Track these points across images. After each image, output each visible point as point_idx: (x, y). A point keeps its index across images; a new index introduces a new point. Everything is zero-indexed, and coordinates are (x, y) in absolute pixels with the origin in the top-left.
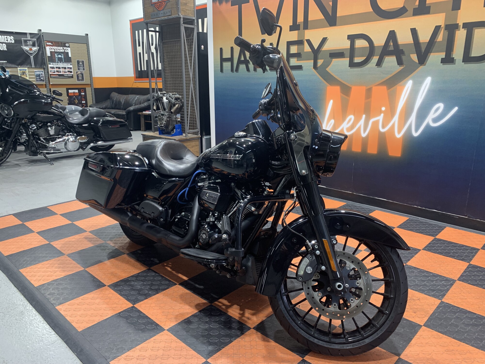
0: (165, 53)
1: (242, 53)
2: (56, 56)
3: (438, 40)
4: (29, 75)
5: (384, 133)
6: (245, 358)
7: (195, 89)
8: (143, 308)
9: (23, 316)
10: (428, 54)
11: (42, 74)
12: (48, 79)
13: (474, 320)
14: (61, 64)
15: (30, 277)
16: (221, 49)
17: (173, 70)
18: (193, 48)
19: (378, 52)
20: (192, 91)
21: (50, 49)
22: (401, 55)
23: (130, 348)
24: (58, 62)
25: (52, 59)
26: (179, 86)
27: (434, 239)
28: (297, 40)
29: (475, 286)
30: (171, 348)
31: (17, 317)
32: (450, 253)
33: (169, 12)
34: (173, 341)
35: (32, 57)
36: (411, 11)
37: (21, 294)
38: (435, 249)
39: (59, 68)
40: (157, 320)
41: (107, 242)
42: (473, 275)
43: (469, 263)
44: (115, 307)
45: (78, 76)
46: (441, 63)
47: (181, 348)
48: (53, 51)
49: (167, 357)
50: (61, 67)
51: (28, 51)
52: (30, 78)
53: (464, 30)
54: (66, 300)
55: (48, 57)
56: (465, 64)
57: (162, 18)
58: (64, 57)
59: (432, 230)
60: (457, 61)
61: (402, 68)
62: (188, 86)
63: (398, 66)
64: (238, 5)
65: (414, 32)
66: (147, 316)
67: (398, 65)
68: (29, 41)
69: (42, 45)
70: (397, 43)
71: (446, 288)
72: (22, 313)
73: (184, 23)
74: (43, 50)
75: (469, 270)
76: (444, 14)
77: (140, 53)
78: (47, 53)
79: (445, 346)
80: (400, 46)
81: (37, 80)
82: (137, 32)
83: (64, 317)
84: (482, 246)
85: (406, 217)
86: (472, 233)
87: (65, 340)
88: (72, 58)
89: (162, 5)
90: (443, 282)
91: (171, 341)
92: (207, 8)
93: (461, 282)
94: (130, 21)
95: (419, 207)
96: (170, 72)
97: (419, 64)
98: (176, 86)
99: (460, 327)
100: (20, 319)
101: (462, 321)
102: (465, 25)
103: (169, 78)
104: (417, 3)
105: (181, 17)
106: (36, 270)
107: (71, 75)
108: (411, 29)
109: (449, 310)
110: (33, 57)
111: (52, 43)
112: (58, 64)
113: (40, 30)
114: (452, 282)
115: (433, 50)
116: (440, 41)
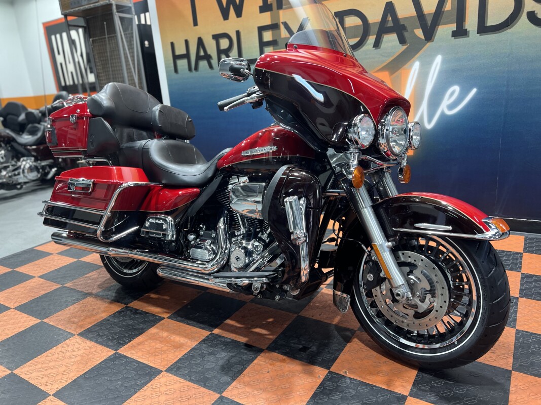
1: (201, 47)
10: (435, 28)
16: (172, 44)
19: (374, 29)
22: (403, 31)
28: (270, 23)
46: (452, 37)
56: (480, 35)
60: (470, 33)
61: (405, 47)
63: (401, 45)
65: (416, 1)
77: (61, 64)
80: (401, 20)
82: (53, 37)
94: (44, 24)
97: (426, 40)
115: (442, 21)
116: (449, 10)
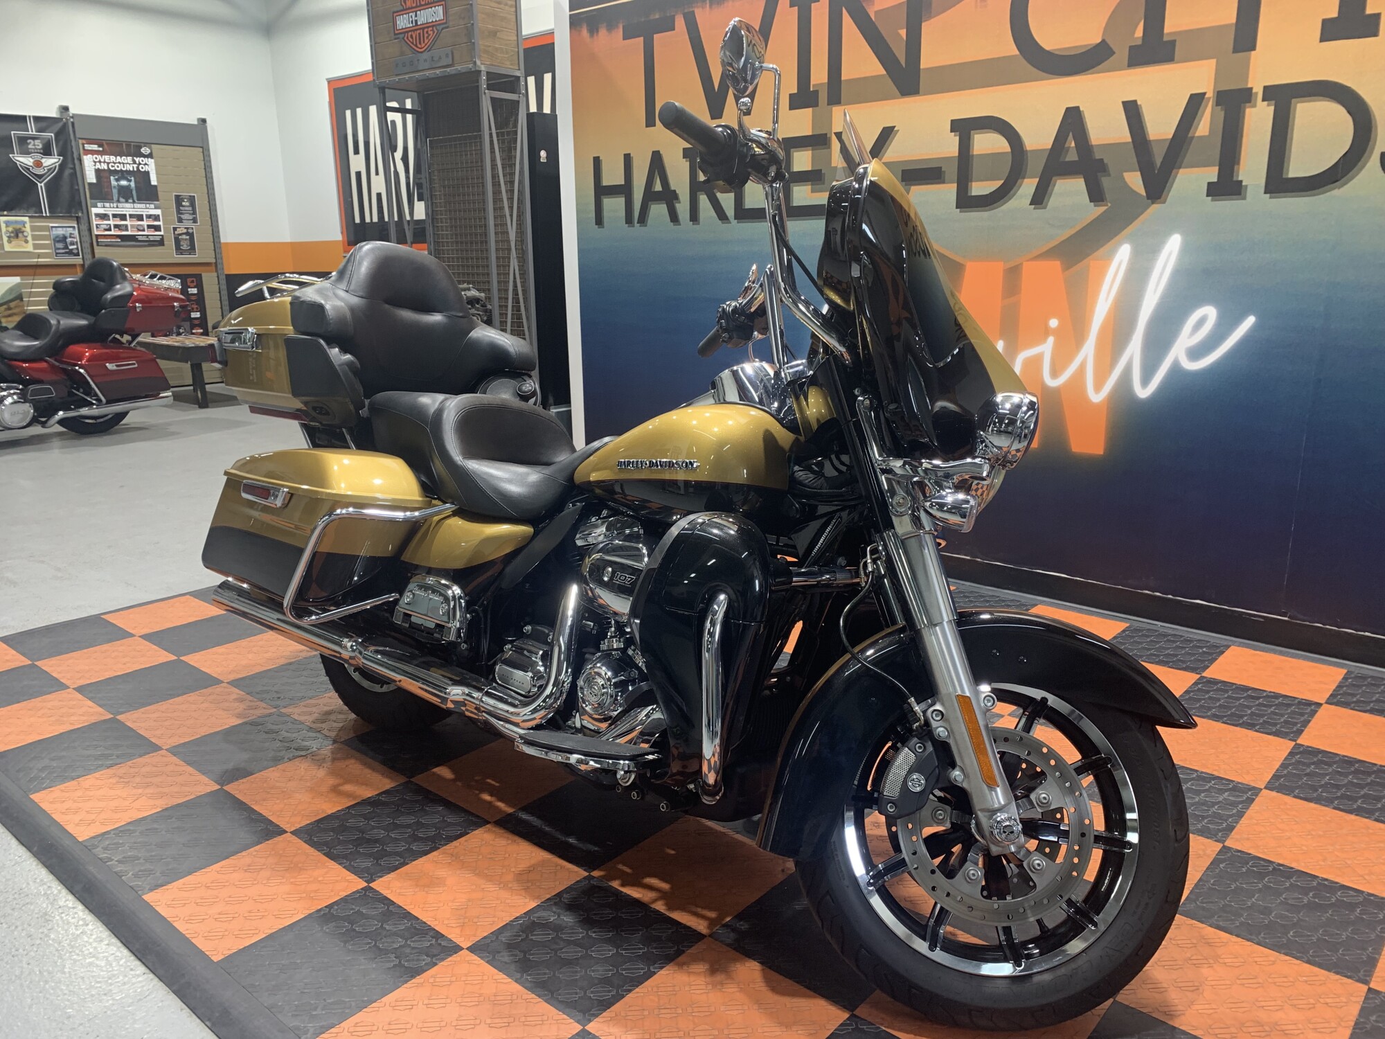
0: (436, 173)
1: (656, 173)
2: (114, 183)
3: (1197, 135)
4: (35, 238)
5: (1057, 391)
6: (691, 1018)
7: (523, 274)
8: (398, 891)
9: (50, 927)
10: (1171, 172)
11: (71, 234)
12: (89, 250)
13: (1311, 894)
14: (127, 205)
15: (63, 813)
16: (597, 161)
17: (460, 219)
18: (515, 157)
19: (1036, 166)
20: (515, 278)
21: (95, 162)
22: (1099, 174)
23: (363, 1001)
24: (118, 201)
25: (101, 191)
26: (478, 267)
27: (1198, 679)
28: (810, 133)
29: (1311, 802)
30: (482, 999)
31: (32, 930)
32: (1242, 717)
33: (447, 55)
34: (485, 977)
35: (41, 186)
36: (1122, 54)
37: (40, 866)
38: (1201, 706)
39: (123, 217)
40: (437, 922)
41: (283, 710)
42: (1306, 775)
43: (1295, 741)
44: (316, 891)
45: (177, 241)
46: (1207, 196)
47: (509, 998)
48: (104, 170)
49: (472, 1022)
50: (127, 213)
51: (29, 169)
52: (36, 247)
53: (1268, 105)
54: (172, 876)
55: (90, 184)
56: (1270, 198)
57: (427, 73)
58: (136, 186)
59: (1194, 654)
60: (1248, 190)
61: (1103, 209)
62: (504, 266)
63: (1092, 204)
64: (642, 38)
65: (1132, 111)
66: (409, 913)
67: (1091, 201)
68: (34, 138)
69: (73, 152)
70: (1087, 142)
71: (1234, 811)
72: (45, 917)
73: (490, 87)
74: (74, 164)
75: (1296, 761)
76: (1213, 62)
77: (358, 174)
78: (87, 173)
79: (1238, 964)
80: (1095, 150)
81: (57, 253)
82: (348, 113)
83: (169, 922)
84: (1328, 696)
85: (1121, 621)
86: (1301, 661)
87: (174, 988)
88: (159, 189)
89: (426, 35)
90: (1226, 794)
91: (480, 978)
92: (553, 43)
93: (1274, 794)
94: (330, 81)
95: (1158, 594)
96: (452, 227)
97: (1148, 198)
98: (468, 266)
99: (1276, 914)
100: (40, 936)
101: (1281, 895)
102: (1271, 93)
103: (447, 242)
104: (1139, 33)
105: (480, 72)
106: (79, 793)
107: (158, 238)
108: (1123, 103)
109: (1244, 870)
110: (45, 184)
111: (99, 146)
112: (120, 205)
113: (66, 109)
114: (1250, 793)
115: (1186, 160)
116: (1204, 136)
